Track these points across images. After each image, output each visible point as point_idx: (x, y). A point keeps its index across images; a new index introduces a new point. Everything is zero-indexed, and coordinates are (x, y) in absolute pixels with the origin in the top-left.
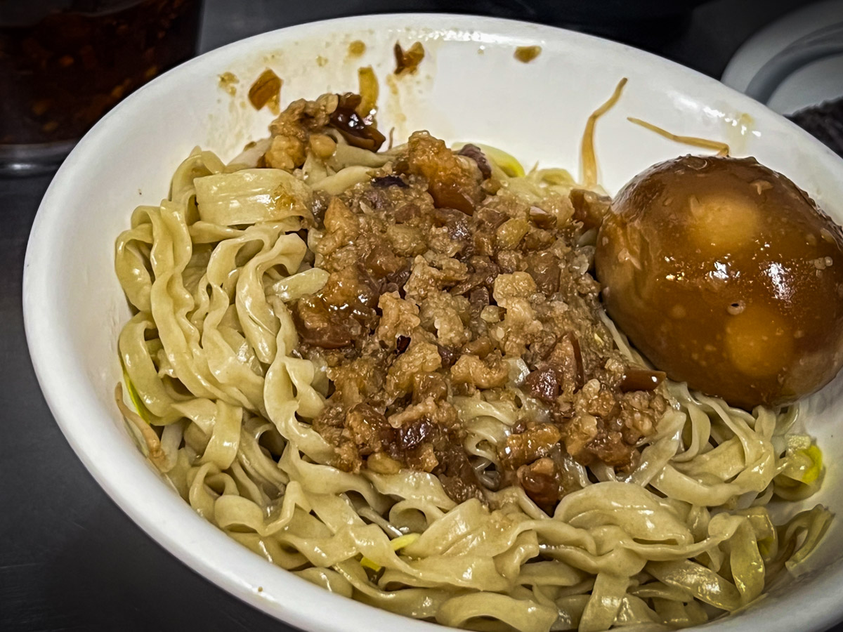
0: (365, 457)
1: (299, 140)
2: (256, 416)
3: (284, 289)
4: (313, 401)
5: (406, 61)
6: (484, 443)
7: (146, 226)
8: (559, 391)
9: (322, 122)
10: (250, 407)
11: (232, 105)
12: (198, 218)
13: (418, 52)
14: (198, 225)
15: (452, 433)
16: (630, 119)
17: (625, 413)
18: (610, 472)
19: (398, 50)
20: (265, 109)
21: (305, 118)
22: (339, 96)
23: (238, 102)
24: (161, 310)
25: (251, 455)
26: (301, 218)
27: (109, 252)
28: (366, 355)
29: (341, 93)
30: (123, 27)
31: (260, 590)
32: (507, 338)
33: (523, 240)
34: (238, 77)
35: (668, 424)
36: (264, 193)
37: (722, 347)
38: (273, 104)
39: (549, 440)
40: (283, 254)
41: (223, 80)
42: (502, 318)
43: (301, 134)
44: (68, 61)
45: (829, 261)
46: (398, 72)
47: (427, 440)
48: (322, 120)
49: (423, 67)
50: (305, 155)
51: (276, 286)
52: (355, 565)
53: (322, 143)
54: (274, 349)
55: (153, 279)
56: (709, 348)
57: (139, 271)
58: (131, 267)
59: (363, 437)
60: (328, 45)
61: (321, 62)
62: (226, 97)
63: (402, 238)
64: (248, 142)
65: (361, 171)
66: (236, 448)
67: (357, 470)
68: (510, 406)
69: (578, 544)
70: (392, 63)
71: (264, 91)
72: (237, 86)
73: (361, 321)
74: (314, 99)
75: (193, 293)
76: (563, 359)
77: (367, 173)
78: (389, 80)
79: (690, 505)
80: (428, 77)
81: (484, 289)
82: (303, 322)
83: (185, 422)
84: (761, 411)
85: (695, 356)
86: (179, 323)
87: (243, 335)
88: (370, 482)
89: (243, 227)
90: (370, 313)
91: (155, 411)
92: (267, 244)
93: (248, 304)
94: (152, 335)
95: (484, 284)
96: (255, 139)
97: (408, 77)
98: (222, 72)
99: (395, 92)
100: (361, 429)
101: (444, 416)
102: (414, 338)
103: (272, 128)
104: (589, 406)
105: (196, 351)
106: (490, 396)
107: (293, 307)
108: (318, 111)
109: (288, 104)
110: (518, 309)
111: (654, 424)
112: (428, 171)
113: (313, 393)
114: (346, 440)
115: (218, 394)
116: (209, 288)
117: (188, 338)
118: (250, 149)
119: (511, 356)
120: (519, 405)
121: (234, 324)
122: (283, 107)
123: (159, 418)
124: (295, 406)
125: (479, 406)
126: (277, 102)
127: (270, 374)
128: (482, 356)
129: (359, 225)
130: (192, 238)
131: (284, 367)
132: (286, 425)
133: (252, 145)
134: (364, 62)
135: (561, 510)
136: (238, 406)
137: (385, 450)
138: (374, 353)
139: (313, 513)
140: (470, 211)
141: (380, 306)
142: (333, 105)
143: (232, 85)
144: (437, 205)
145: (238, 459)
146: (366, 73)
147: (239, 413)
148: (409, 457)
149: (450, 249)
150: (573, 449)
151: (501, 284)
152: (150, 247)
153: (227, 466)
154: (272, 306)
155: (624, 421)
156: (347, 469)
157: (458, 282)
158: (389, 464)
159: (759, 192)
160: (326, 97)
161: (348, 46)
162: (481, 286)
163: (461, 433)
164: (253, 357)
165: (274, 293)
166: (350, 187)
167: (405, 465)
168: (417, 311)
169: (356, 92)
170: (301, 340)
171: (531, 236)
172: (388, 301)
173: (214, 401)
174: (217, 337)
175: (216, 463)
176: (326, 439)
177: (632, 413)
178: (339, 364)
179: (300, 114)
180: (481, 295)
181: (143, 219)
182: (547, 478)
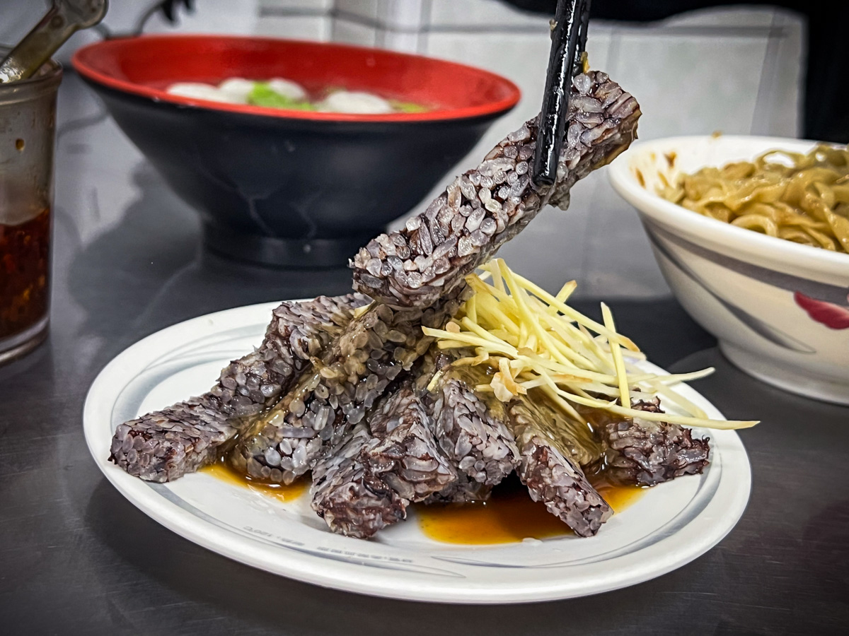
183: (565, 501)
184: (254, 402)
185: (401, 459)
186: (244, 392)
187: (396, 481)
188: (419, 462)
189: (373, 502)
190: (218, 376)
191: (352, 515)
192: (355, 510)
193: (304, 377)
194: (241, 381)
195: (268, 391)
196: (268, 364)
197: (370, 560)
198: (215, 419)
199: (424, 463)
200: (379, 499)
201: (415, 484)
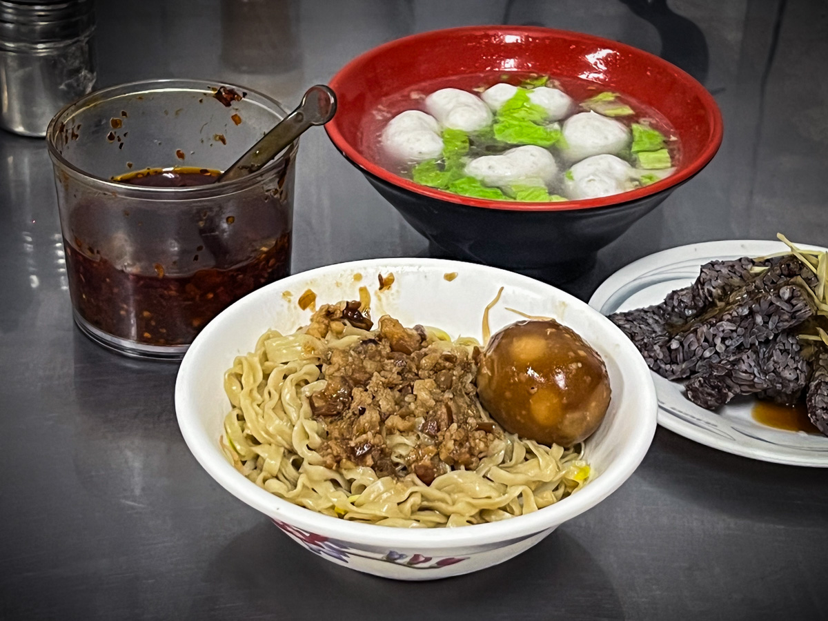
0: (338, 462)
1: (325, 324)
2: (291, 452)
3: (307, 390)
4: (316, 440)
5: (384, 283)
6: (400, 456)
7: (240, 366)
8: (439, 430)
9: (338, 316)
10: (287, 446)
11: (289, 308)
12: (267, 360)
13: (391, 278)
14: (267, 363)
15: (382, 450)
16: (506, 308)
17: (471, 440)
18: (463, 467)
19: (380, 278)
20: (308, 310)
21: (329, 314)
22: (347, 303)
23: (292, 306)
24: (244, 402)
25: (287, 469)
26: (319, 359)
27: (221, 378)
28: (345, 419)
29: (350, 301)
30: (241, 276)
31: (278, 509)
32: (416, 408)
33: (435, 366)
34: (292, 293)
35: (495, 447)
36: (299, 346)
37: (529, 410)
38: (312, 307)
39: (431, 452)
40: (305, 374)
41: (284, 294)
42: (416, 399)
43: (326, 322)
44: (211, 296)
45: (580, 365)
46: (380, 289)
47: (369, 452)
48: (339, 314)
49: (394, 286)
50: (327, 332)
51: (302, 389)
52: (331, 510)
53: (336, 325)
54: (299, 417)
55: (242, 388)
56: (524, 412)
57: (236, 387)
58: (231, 385)
59: (337, 452)
60: (341, 276)
61: (338, 285)
62: (286, 304)
63: (369, 365)
64: (298, 327)
65: (355, 337)
66: (279, 464)
67: (334, 468)
68: (414, 438)
69: (443, 501)
70: (378, 285)
71: (306, 301)
72: (292, 298)
73: (344, 403)
74: (334, 304)
75: (262, 395)
76: (441, 415)
77: (359, 338)
78: (376, 293)
79: (507, 486)
80: (398, 291)
81: (409, 388)
82: (314, 404)
83: (257, 456)
84: (554, 445)
85: (518, 418)
86: (254, 409)
87: (285, 413)
88: (341, 474)
89: (286, 363)
90: (348, 399)
91: (242, 453)
92: (298, 369)
93: (288, 397)
94: (241, 418)
95: (410, 385)
96: (303, 326)
97: (386, 291)
98: (284, 291)
99: (380, 299)
100: (337, 449)
101: (377, 440)
102: (367, 408)
103: (312, 320)
104: (452, 435)
105: (261, 420)
106: (404, 434)
107: (310, 399)
108: (336, 310)
109: (320, 306)
110: (423, 395)
111: (487, 446)
112: (388, 335)
113: (316, 436)
114: (329, 454)
115: (272, 440)
116: (270, 393)
117: (257, 414)
118: (300, 330)
119: (418, 417)
120: (418, 437)
121: (280, 408)
122: (317, 309)
123: (244, 456)
124: (307, 442)
125: (398, 439)
126: (314, 306)
127: (296, 428)
128: (403, 417)
129: (348, 361)
130: (263, 371)
131: (302, 424)
132: (302, 450)
133: (301, 328)
134: (361, 284)
135: (435, 483)
136: (281, 447)
137: (349, 458)
138: (350, 418)
139: (313, 490)
140: (409, 353)
141: (352, 395)
142: (344, 307)
143: (289, 297)
144: (392, 350)
145: (280, 470)
146: (363, 290)
147: (282, 450)
148: (360, 461)
149: (394, 370)
150: (442, 457)
151: (417, 384)
152: (241, 375)
153: (275, 475)
154: (300, 398)
155: (470, 444)
156: (329, 467)
157: (396, 385)
158: (349, 464)
159: (548, 333)
160: (340, 303)
161: (352, 276)
162: (408, 386)
163: (387, 450)
164: (289, 424)
165: (301, 393)
166: (349, 346)
167: (357, 465)
168: (371, 397)
169: (358, 300)
170: (313, 414)
171: (439, 364)
172: (357, 392)
173: (270, 445)
174: (271, 412)
175: (269, 473)
176: (321, 455)
177: (474, 439)
178: (331, 422)
179: (325, 311)
180: (407, 389)
181: (239, 362)
182: (426, 468)
183: (816, 416)
184: (680, 317)
185: (731, 370)
186: (676, 310)
187: (729, 382)
188: (741, 373)
189: (709, 391)
190: (665, 298)
191: (700, 395)
192: (702, 393)
193: (710, 309)
194: (676, 304)
195: (689, 312)
196: (694, 297)
197: (694, 420)
198: (657, 322)
199: (744, 374)
200: (713, 390)
201: (740, 385)
